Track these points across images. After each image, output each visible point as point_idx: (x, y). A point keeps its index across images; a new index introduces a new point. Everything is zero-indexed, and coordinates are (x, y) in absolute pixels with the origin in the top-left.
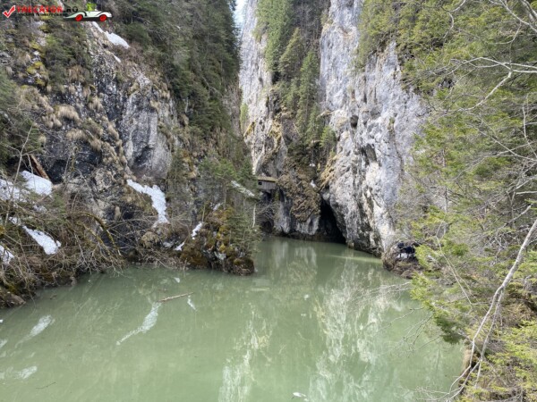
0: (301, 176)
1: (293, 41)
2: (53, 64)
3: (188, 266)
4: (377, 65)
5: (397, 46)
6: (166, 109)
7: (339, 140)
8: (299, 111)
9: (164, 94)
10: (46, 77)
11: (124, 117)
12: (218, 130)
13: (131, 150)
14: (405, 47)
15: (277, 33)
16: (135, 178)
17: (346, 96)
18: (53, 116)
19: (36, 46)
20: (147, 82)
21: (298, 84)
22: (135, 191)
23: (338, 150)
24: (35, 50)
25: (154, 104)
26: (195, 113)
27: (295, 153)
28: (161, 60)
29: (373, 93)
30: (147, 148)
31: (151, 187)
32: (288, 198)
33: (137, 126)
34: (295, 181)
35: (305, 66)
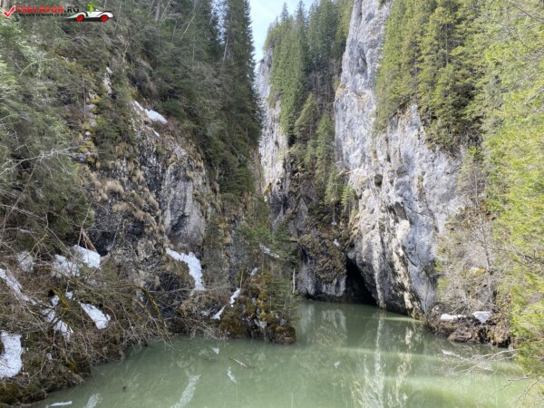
0: (324, 235)
1: (307, 106)
2: (102, 142)
3: (228, 336)
4: (399, 126)
5: (419, 108)
6: (200, 178)
7: (360, 198)
8: (318, 171)
9: (199, 164)
10: (96, 154)
11: (163, 187)
12: (246, 194)
13: (169, 219)
14: (427, 109)
15: (291, 99)
16: (172, 246)
17: (364, 155)
18: (101, 191)
19: (88, 127)
20: (184, 153)
21: (315, 146)
22: (173, 260)
23: (361, 208)
24: (87, 130)
25: (190, 174)
26: (225, 179)
27: (317, 212)
28: (195, 132)
29: (398, 153)
30: (183, 216)
31: (187, 254)
32: (311, 258)
33: (175, 195)
34: (317, 240)
35: (320, 129)
